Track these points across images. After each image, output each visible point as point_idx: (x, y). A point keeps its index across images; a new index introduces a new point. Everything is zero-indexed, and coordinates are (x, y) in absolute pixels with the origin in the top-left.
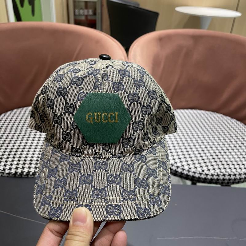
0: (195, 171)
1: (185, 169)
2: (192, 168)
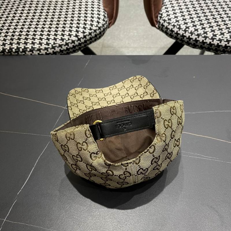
0: (221, 38)
1: (209, 37)
2: (218, 34)
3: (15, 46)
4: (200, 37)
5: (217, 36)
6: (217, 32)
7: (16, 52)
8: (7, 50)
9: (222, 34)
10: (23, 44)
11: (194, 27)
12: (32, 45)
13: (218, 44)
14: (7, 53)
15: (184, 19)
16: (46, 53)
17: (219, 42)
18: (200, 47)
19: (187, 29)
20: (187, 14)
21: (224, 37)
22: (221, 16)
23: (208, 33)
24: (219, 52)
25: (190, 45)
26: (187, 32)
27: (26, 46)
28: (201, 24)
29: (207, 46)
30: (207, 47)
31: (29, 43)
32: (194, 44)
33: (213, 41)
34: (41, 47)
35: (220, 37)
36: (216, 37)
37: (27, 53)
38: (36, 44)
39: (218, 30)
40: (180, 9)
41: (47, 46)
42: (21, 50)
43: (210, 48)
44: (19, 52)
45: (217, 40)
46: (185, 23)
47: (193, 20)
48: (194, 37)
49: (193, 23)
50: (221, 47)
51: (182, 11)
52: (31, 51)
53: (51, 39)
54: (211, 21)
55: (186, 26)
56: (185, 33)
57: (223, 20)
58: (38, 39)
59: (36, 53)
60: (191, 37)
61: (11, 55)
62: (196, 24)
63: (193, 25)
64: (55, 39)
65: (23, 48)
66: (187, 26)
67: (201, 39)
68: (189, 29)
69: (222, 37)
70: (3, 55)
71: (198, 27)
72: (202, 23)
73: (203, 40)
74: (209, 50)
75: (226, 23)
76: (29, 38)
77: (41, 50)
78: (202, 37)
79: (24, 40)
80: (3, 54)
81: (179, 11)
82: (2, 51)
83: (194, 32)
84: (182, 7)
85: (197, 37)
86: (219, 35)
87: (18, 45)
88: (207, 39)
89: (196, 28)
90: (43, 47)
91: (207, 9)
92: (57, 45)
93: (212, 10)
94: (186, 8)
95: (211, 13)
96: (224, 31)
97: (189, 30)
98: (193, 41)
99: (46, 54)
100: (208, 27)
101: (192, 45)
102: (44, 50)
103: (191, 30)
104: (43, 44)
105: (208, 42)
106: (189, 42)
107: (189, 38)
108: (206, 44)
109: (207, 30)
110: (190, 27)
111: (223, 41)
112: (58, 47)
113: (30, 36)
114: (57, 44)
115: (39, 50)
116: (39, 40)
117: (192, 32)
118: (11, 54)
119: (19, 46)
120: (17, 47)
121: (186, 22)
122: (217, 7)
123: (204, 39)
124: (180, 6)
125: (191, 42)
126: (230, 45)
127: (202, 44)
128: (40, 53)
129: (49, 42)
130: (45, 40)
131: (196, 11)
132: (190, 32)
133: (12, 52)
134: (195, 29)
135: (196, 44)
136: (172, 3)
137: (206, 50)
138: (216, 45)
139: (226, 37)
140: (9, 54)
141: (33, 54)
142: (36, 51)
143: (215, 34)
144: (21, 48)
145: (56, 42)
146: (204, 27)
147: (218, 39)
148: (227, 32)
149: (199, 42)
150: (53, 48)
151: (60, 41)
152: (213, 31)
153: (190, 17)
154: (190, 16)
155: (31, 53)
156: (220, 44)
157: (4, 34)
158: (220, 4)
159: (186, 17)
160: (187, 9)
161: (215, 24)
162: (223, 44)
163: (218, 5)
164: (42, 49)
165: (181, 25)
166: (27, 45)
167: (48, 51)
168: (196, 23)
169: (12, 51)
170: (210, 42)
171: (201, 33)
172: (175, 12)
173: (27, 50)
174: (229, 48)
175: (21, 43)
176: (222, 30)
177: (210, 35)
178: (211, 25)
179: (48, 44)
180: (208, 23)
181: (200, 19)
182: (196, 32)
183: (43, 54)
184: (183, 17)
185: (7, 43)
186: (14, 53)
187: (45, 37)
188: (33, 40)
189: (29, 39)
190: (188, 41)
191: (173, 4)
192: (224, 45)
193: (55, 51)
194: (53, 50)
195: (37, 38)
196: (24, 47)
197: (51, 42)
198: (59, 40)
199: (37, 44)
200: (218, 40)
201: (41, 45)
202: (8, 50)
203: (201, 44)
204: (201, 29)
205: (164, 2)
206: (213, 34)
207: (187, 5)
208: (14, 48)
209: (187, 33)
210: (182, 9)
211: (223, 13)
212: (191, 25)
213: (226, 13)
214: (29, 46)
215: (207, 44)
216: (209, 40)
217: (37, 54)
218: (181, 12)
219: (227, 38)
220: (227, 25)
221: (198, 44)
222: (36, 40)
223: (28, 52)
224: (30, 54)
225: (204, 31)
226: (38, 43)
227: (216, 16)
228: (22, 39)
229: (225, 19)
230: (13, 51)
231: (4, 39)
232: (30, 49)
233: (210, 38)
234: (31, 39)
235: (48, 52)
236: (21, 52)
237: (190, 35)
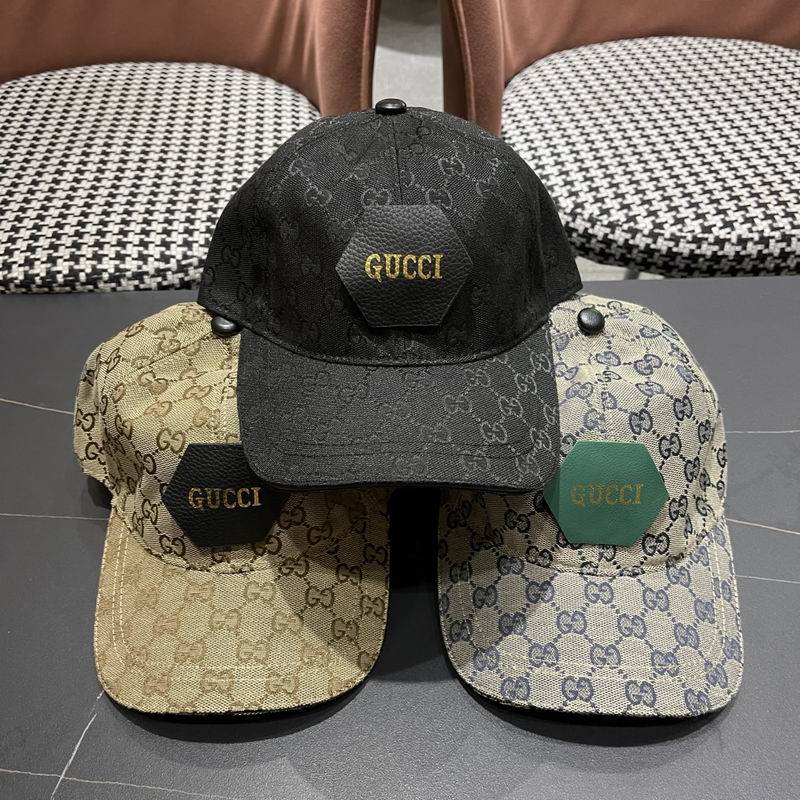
0: (678, 234)
1: (641, 231)
2: (666, 222)
3: (63, 267)
4: (618, 231)
5: (665, 226)
6: (665, 217)
7: (66, 283)
8: (37, 279)
9: (680, 221)
10: (88, 259)
11: (599, 204)
12: (117, 262)
13: (670, 249)
14: (38, 286)
15: (567, 183)
16: (159, 284)
17: (672, 244)
18: (620, 260)
19: (579, 210)
20: (575, 167)
21: (685, 230)
22: (673, 174)
23: (637, 218)
24: (674, 272)
25: (591, 254)
26: (579, 217)
27: (99, 267)
28: (617, 196)
29: (640, 255)
30: (639, 260)
31: (106, 255)
32: (602, 249)
33: (655, 242)
34: (145, 268)
35: (674, 229)
36: (662, 232)
37: (101, 285)
38: (128, 259)
39: (666, 209)
40: (553, 154)
41: (162, 265)
42: (82, 277)
43: (649, 260)
44: (77, 284)
45: (666, 239)
46: (572, 194)
47: (594, 186)
48: (599, 231)
49: (594, 193)
50: (679, 258)
51: (560, 160)
52: (114, 279)
53: (174, 242)
54: (644, 186)
55: (574, 202)
56: (574, 221)
57: (679, 182)
58: (135, 246)
59: (128, 285)
60: (590, 231)
61: (51, 291)
62: (604, 195)
63: (594, 197)
64: (187, 244)
65: (89, 270)
66: (579, 201)
67: (620, 236)
68: (583, 208)
69: (681, 230)
70: (24, 293)
71: (609, 203)
72: (620, 192)
73: (627, 240)
74: (646, 266)
75: (686, 191)
76: (108, 243)
77: (145, 277)
78: (623, 231)
79: (91, 249)
80: (24, 290)
81: (551, 161)
82: (21, 282)
83: (600, 218)
84: (560, 149)
85: (608, 230)
86: (672, 225)
87: (72, 263)
88: (639, 236)
89: (604, 207)
90: (151, 266)
91: (630, 153)
92: (195, 261)
93: (646, 157)
94: (572, 152)
95: (643, 165)
96: (683, 213)
97: (584, 212)
98: (598, 241)
99: (160, 287)
100: (639, 202)
101: (596, 254)
102: (153, 276)
103: (590, 212)
104: (150, 259)
105: (642, 246)
106: (587, 245)
107: (587, 236)
108: (635, 251)
109: (635, 210)
110: (586, 205)
111: (682, 240)
112: (196, 268)
113: (109, 235)
114: (192, 257)
115: (139, 276)
116: (136, 248)
117: (594, 216)
118: (51, 288)
119: (76, 267)
120: (71, 269)
121: (573, 190)
122: (659, 147)
123: (628, 236)
124: (555, 147)
125: (592, 246)
126: (703, 253)
127: (624, 251)
128: (142, 286)
129: (167, 253)
130: (157, 246)
131: (601, 158)
132: (586, 216)
133: (54, 285)
134: (600, 208)
135: (607, 251)
136: (529, 138)
137: (638, 267)
138: (664, 252)
139: (691, 229)
140: (46, 289)
141: (119, 288)
142: (129, 279)
143: (658, 221)
144: (82, 271)
145: (189, 253)
146: (625, 202)
147: (667, 236)
148: (693, 216)
149: (614, 245)
150: (182, 269)
151: (201, 249)
152: (651, 213)
153: (584, 177)
154: (584, 173)
155: (113, 285)
156: (675, 250)
157: (29, 233)
158: (669, 139)
159: (573, 176)
160: (574, 155)
161: (657, 195)
162: (685, 248)
163: (662, 142)
164: (147, 273)
165: (560, 199)
166: (100, 262)
167: (165, 278)
168: (603, 193)
169: (55, 280)
170: (648, 245)
171: (618, 221)
172: (541, 163)
173: (101, 278)
174: (701, 260)
175: (83, 256)
176: (678, 212)
177: (645, 225)
178: (646, 198)
179: (165, 259)
180: (638, 192)
181: (614, 182)
182: (605, 216)
183: (150, 289)
184: (564, 177)
185: (37, 257)
186: (60, 285)
187: (156, 238)
188: (118, 248)
189: (107, 246)
190: (583, 244)
191: (532, 141)
192: (686, 252)
193: (186, 279)
194: (181, 275)
195: (131, 243)
196: (94, 267)
197: (177, 252)
198: (201, 246)
199: (133, 259)
200: (670, 240)
201: (146, 263)
202: (42, 278)
203: (621, 250)
204: (619, 210)
205: (507, 136)
206: (653, 222)
207: (573, 144)
208: (59, 272)
209: (579, 220)
210: (558, 155)
211: (678, 163)
212: (590, 197)
213: (686, 163)
214: (109, 265)
215: (640, 252)
216: (644, 239)
217: (132, 288)
218: (557, 163)
219: (693, 231)
220: (692, 197)
221: (613, 252)
222: (129, 246)
223: (106, 282)
224: (109, 290)
225: (627, 215)
226: (136, 256)
227: (657, 174)
228: (84, 247)
229: (684, 180)
230: (56, 282)
231: (29, 245)
232: (110, 274)
233: (646, 232)
234: (112, 246)
235: (165, 283)
236: (83, 284)
237: (588, 225)
